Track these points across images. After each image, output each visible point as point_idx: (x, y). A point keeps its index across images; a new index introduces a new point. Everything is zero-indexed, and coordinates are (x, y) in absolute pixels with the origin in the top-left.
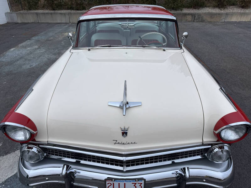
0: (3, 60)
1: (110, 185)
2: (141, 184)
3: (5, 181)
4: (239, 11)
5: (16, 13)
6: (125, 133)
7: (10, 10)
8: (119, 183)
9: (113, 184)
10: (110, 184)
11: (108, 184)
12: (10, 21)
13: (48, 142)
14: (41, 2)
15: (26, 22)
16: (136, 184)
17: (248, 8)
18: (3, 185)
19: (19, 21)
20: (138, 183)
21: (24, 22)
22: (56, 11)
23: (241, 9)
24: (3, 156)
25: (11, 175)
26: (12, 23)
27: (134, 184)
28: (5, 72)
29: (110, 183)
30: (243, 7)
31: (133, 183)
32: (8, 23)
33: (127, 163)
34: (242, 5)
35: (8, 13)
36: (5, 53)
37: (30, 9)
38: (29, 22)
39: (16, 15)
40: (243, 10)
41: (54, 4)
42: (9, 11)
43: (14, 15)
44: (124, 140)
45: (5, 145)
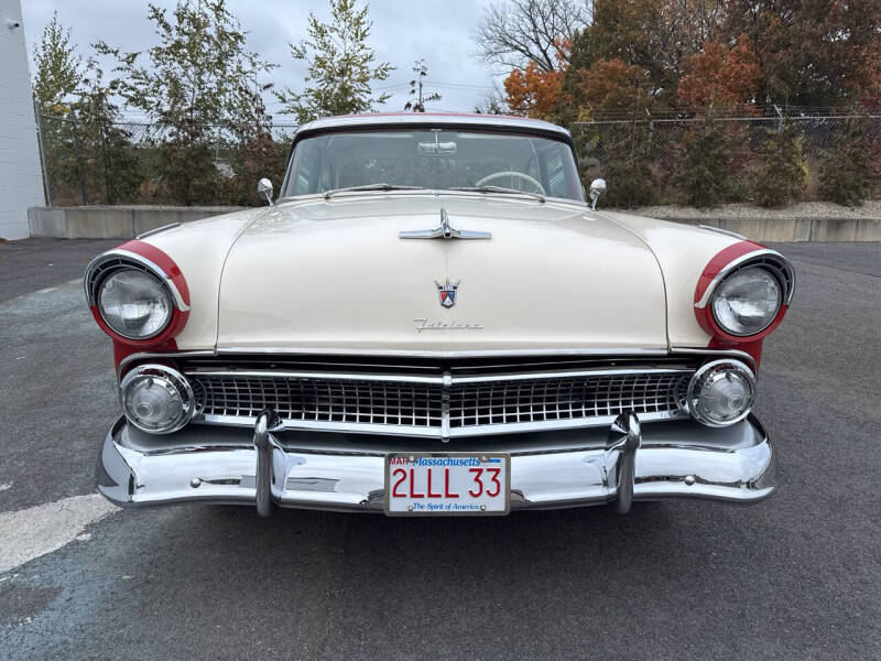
0: (14, 312)
1: (402, 480)
2: (498, 471)
3: (24, 566)
4: (758, 215)
5: (66, 211)
6: (448, 295)
7: (47, 203)
8: (430, 471)
9: (412, 471)
10: (400, 475)
11: (395, 473)
12: (40, 232)
13: (216, 347)
14: (146, 186)
15: (93, 235)
16: (480, 471)
17: (780, 209)
18: (16, 575)
19: (71, 234)
20: (489, 470)
21: (87, 236)
22: (195, 208)
23: (761, 210)
24: (17, 510)
25: (45, 552)
26: (47, 238)
27: (476, 474)
28: (21, 336)
29: (400, 470)
30: (766, 205)
31: (472, 470)
32: (32, 238)
33: (451, 407)
34: (763, 200)
35: (37, 209)
36: (21, 297)
37: (111, 202)
38: (105, 236)
39: (63, 215)
40: (767, 212)
41: (191, 188)
42: (43, 205)
43: (58, 215)
44: (446, 316)
45: (23, 487)
